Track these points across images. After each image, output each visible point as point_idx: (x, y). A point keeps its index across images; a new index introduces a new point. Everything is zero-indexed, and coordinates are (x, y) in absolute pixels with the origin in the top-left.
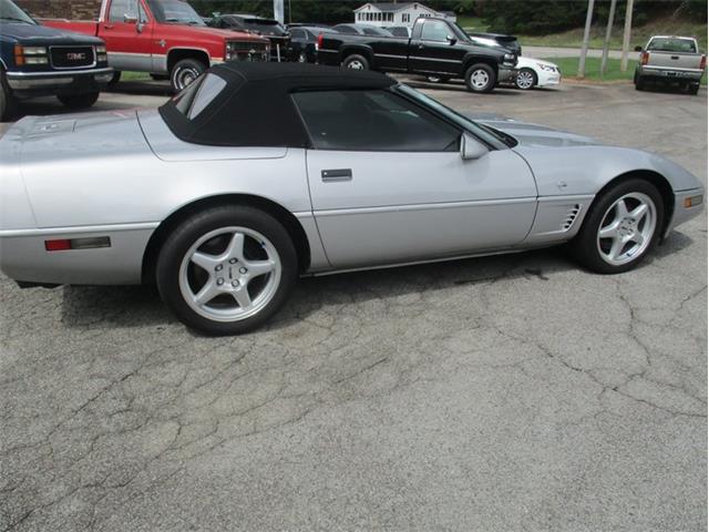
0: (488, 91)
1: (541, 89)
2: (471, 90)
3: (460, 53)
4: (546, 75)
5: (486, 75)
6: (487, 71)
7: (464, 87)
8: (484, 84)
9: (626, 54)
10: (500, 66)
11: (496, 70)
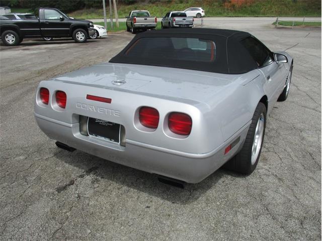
0: (85, 41)
1: (101, 38)
2: (77, 42)
3: (68, 25)
4: (102, 32)
5: (83, 34)
6: (83, 32)
7: (73, 41)
8: (83, 38)
9: (117, 20)
10: (89, 29)
11: (87, 31)
